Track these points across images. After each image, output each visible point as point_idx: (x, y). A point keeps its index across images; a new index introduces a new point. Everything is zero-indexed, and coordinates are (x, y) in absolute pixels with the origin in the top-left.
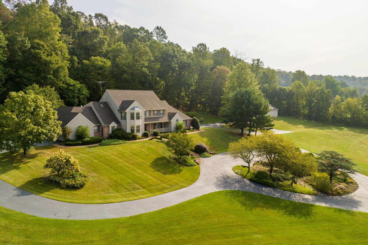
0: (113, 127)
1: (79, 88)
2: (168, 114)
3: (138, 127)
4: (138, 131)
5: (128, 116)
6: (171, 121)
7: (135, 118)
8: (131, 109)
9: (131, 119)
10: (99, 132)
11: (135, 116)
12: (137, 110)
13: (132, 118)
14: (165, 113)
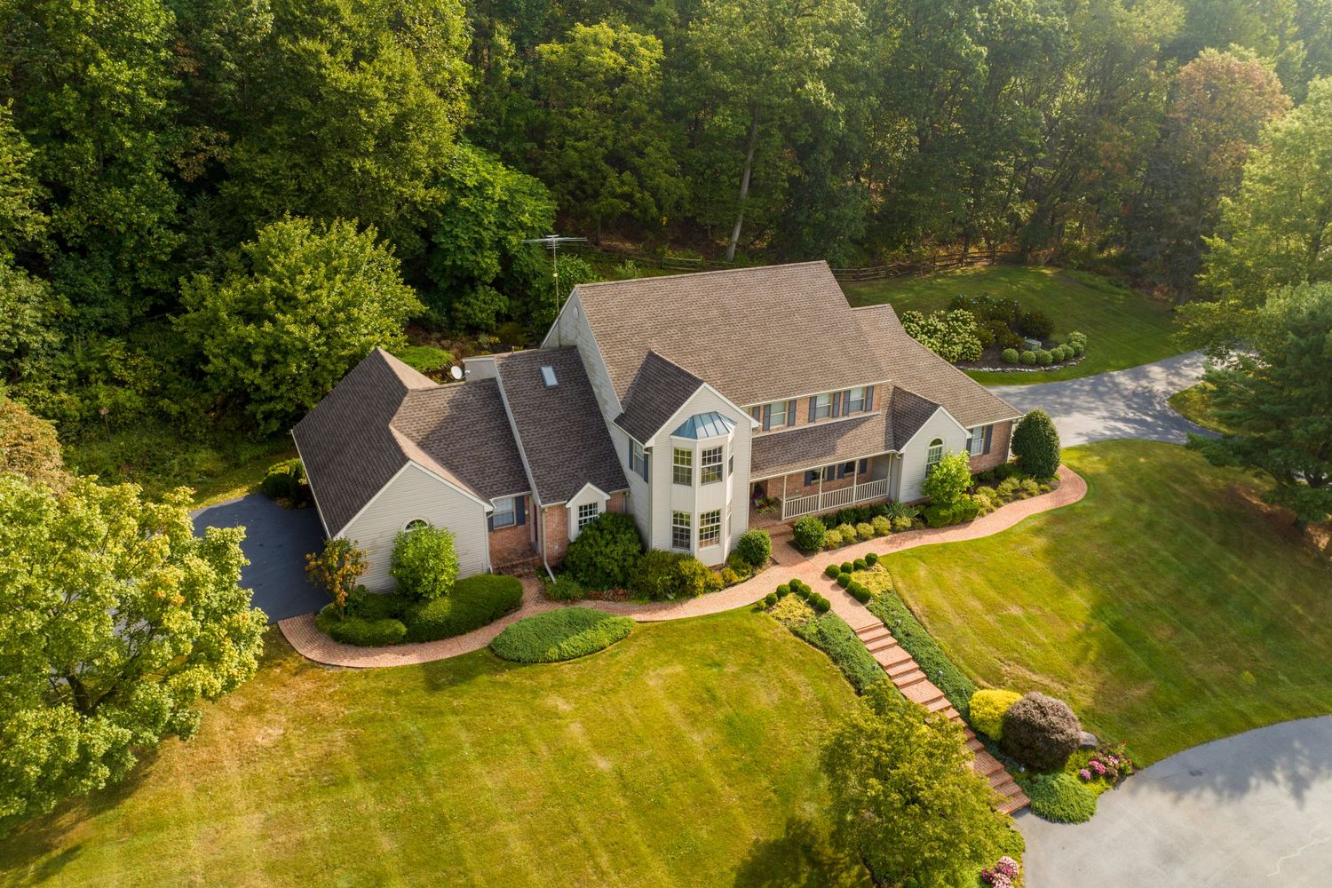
0: (585, 510)
1: (500, 201)
2: (892, 403)
3: (713, 517)
4: (710, 535)
5: (662, 467)
6: (903, 451)
7: (697, 476)
8: (678, 432)
9: (677, 480)
10: (524, 523)
11: (697, 467)
12: (707, 438)
13: (682, 477)
14: (874, 398)
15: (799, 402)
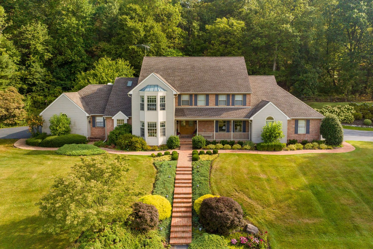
3: (153, 125)
6: (251, 119)
8: (142, 90)
12: (149, 92)
14: (247, 100)
15: (210, 96)
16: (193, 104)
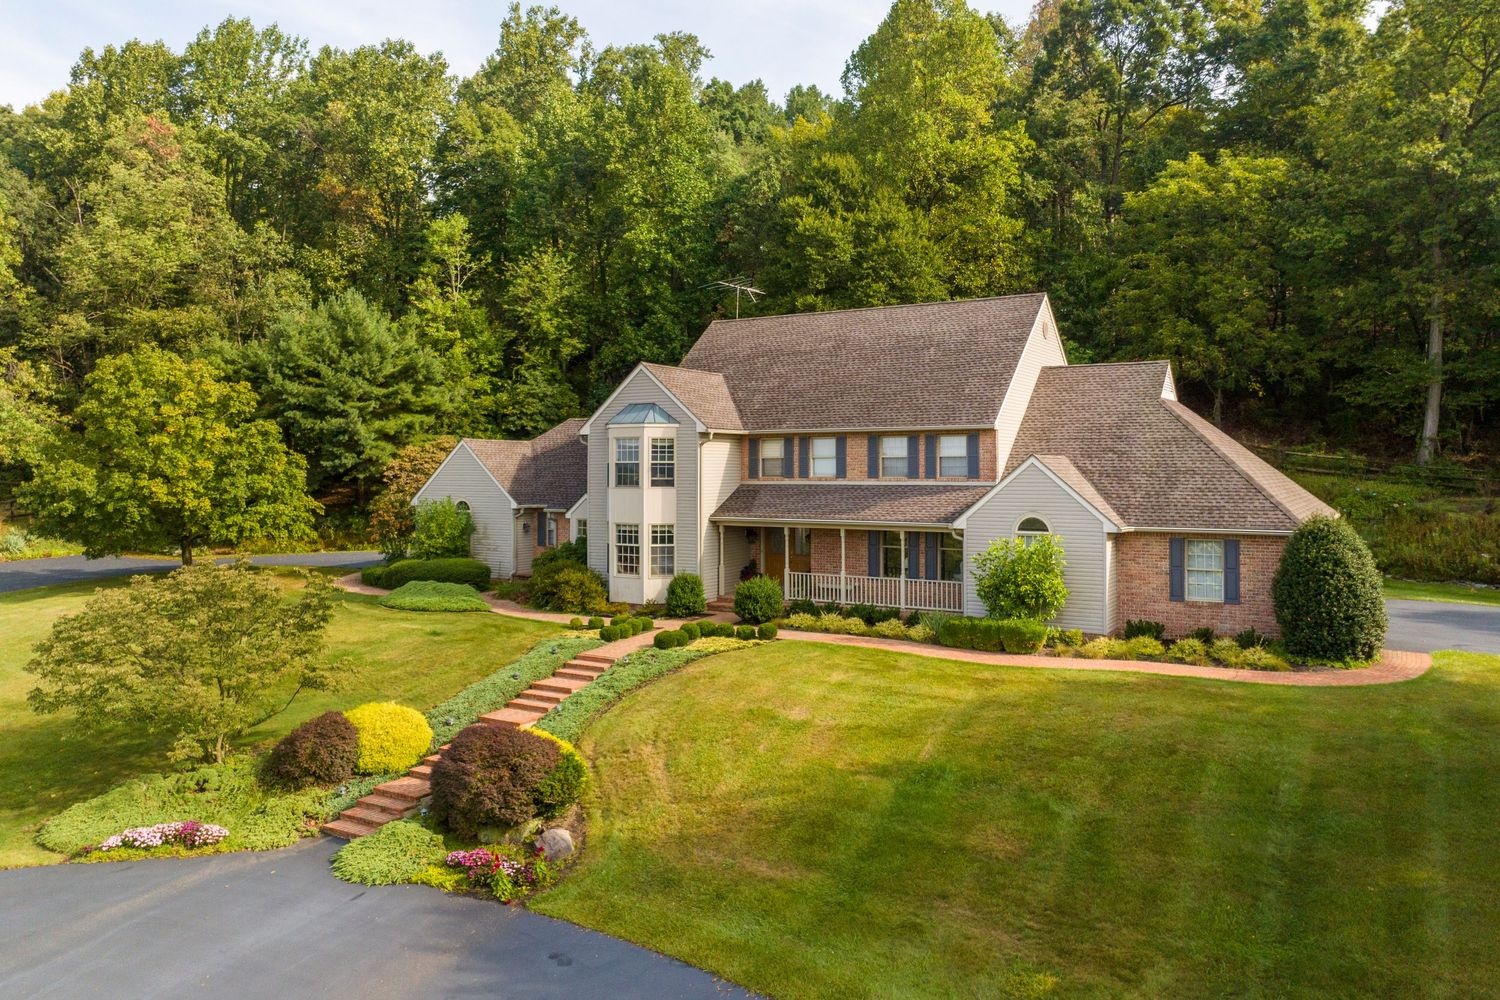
6: (960, 524)
7: (646, 476)
14: (981, 456)
15: (850, 442)
16: (796, 471)
